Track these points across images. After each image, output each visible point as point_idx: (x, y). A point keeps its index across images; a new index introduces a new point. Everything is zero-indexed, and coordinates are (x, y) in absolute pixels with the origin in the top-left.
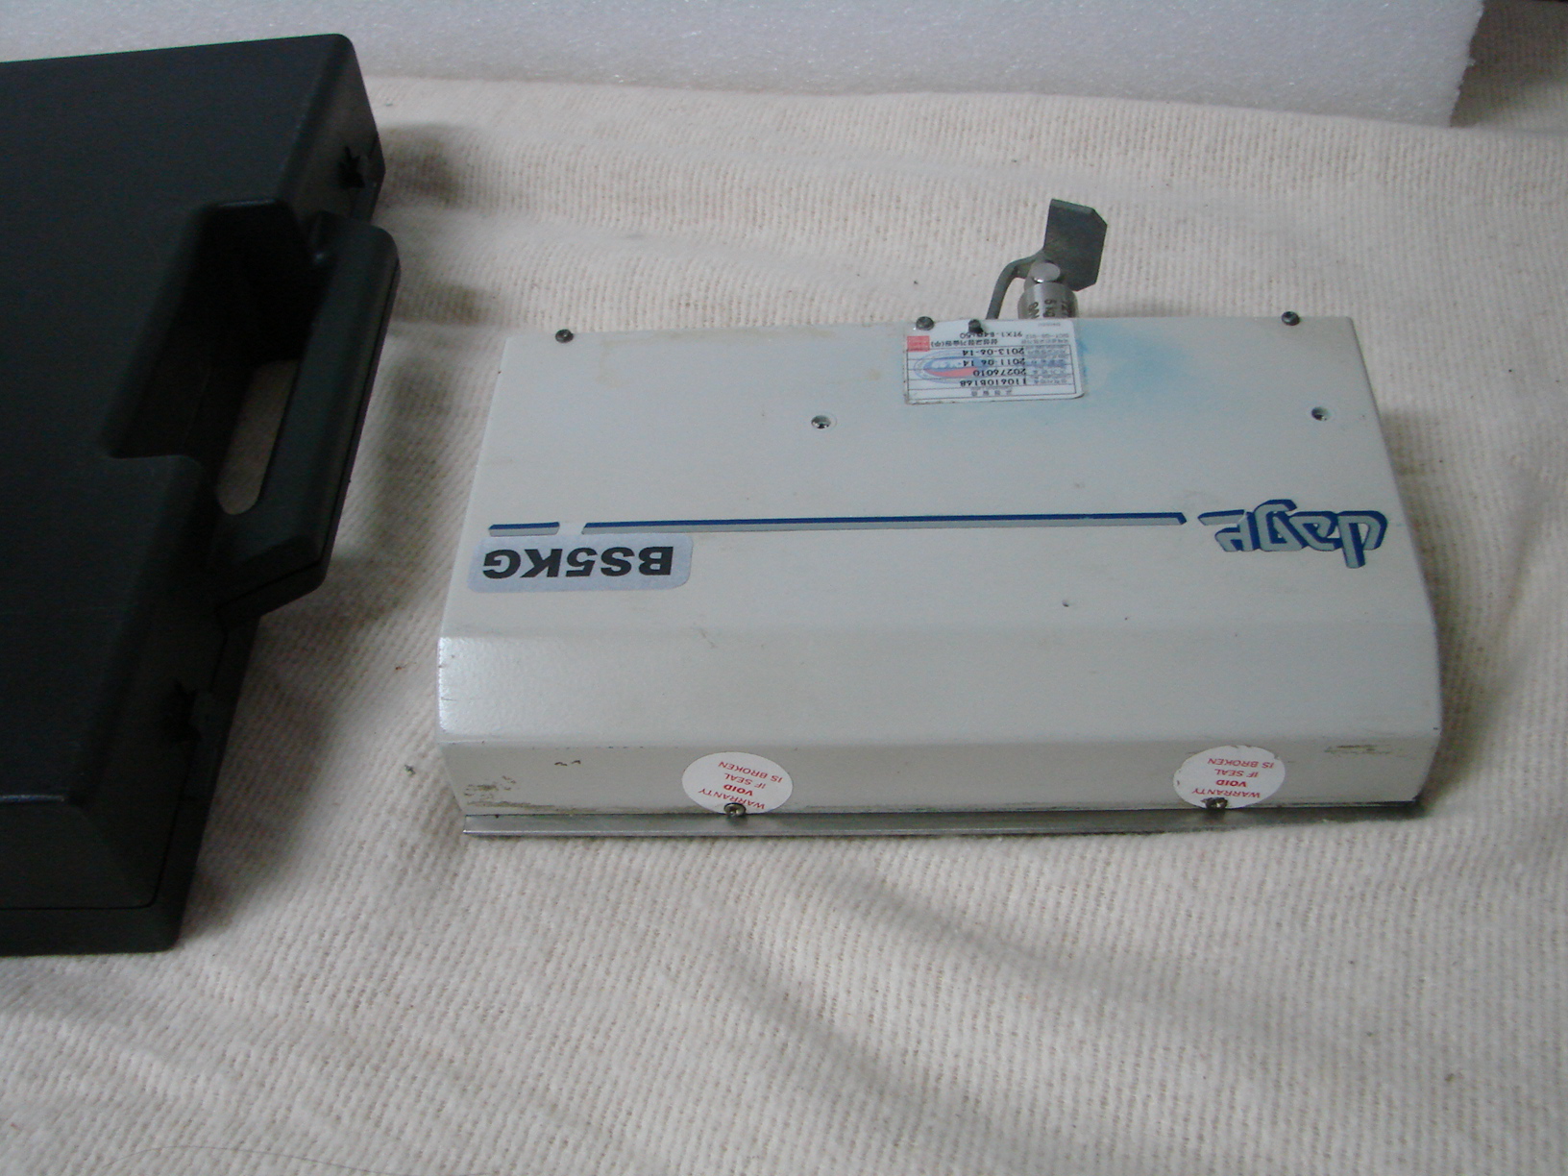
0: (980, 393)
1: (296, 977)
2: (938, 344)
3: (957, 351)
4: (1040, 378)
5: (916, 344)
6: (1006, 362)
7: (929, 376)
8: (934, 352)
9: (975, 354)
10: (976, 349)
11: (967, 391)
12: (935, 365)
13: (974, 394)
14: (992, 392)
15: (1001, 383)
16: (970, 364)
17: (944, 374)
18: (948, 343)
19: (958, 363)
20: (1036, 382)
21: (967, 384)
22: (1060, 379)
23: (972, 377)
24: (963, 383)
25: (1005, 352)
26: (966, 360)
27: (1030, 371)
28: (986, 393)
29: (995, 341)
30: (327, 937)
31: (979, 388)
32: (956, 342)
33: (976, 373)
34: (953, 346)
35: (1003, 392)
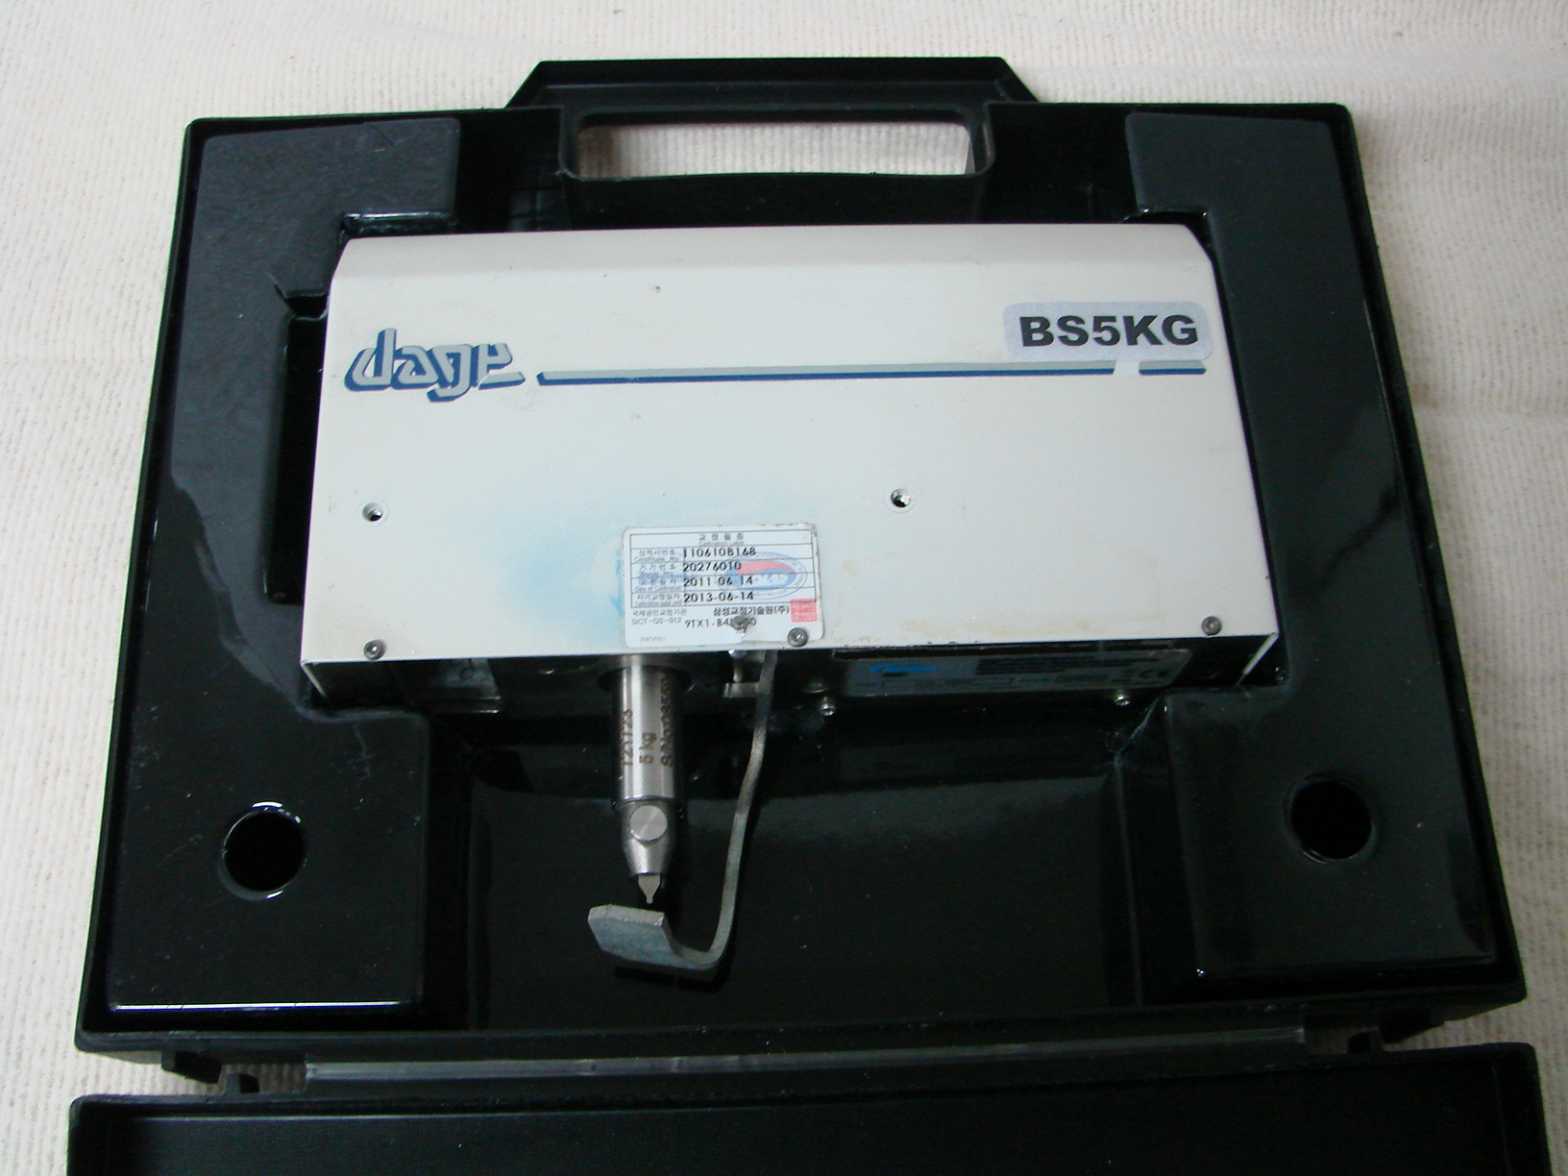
0: (734, 538)
2: (782, 609)
3: (761, 599)
4: (667, 558)
5: (806, 610)
6: (705, 581)
7: (788, 563)
8: (786, 599)
9: (738, 593)
10: (738, 602)
11: (749, 540)
12: (784, 578)
13: (740, 536)
14: (721, 538)
15: (711, 550)
16: (746, 578)
17: (774, 566)
18: (770, 610)
19: (760, 581)
20: (672, 552)
21: (748, 550)
22: (647, 556)
23: (743, 559)
24: (753, 552)
25: (706, 597)
26: (749, 585)
27: (679, 569)
28: (727, 538)
29: (717, 612)
31: (735, 544)
32: (761, 612)
33: (738, 566)
34: (764, 606)
35: (709, 538)
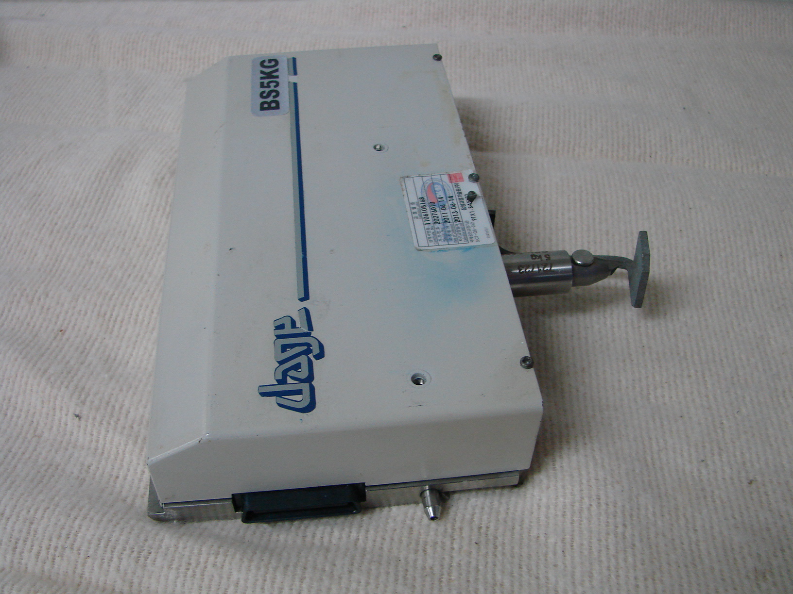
1: (13, 541)
30: (32, 511)
